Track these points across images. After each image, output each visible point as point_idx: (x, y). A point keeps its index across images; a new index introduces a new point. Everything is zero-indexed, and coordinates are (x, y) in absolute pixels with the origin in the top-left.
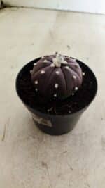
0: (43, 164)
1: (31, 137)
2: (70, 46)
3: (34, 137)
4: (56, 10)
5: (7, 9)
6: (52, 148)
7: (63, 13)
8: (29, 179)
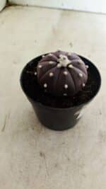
0: (41, 154)
1: (30, 129)
2: (73, 43)
3: (33, 129)
4: (60, 9)
5: (12, 8)
6: (50, 140)
7: (67, 12)
8: (27, 168)
